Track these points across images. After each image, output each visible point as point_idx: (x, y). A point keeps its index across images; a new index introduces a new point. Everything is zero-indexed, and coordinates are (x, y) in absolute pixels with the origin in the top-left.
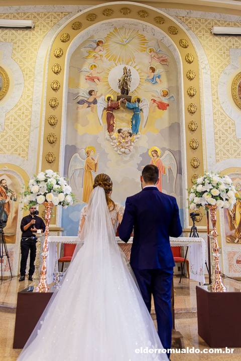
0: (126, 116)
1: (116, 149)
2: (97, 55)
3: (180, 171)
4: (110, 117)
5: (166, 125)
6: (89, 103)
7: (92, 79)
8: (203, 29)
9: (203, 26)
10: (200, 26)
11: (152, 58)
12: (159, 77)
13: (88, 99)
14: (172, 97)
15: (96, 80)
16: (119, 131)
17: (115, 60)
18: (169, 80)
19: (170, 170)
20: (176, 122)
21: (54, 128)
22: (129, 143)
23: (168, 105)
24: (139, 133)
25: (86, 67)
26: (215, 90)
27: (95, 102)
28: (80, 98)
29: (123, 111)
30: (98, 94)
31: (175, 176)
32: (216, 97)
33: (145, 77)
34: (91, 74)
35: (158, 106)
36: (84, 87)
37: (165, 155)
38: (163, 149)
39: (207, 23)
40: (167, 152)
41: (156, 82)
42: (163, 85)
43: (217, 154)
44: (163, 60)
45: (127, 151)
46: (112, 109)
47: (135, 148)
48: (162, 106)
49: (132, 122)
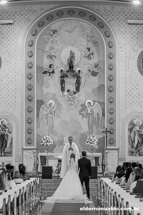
0: (72, 81)
1: (66, 102)
2: (54, 40)
3: (103, 115)
4: (62, 82)
5: (96, 86)
6: (50, 73)
7: (51, 57)
8: (122, 19)
9: (122, 17)
10: (120, 17)
11: (88, 41)
12: (92, 54)
13: (49, 70)
14: (101, 67)
15: (53, 57)
16: (68, 91)
17: (65, 43)
18: (99, 56)
19: (98, 114)
20: (102, 84)
21: (30, 92)
22: (74, 98)
23: (98, 73)
24: (80, 91)
25: (47, 49)
26: (127, 63)
27: (53, 72)
28: (45, 70)
29: (70, 78)
30: (55, 67)
31: (101, 118)
32: (128, 67)
33: (84, 55)
34: (50, 53)
35: (92, 74)
36: (46, 62)
37: (95, 105)
38: (94, 101)
39: (124, 14)
40: (97, 103)
41: (91, 58)
42: (95, 60)
43: (126, 104)
44: (95, 43)
45: (73, 103)
46: (63, 77)
47: (78, 101)
48: (94, 74)
49: (76, 85)
